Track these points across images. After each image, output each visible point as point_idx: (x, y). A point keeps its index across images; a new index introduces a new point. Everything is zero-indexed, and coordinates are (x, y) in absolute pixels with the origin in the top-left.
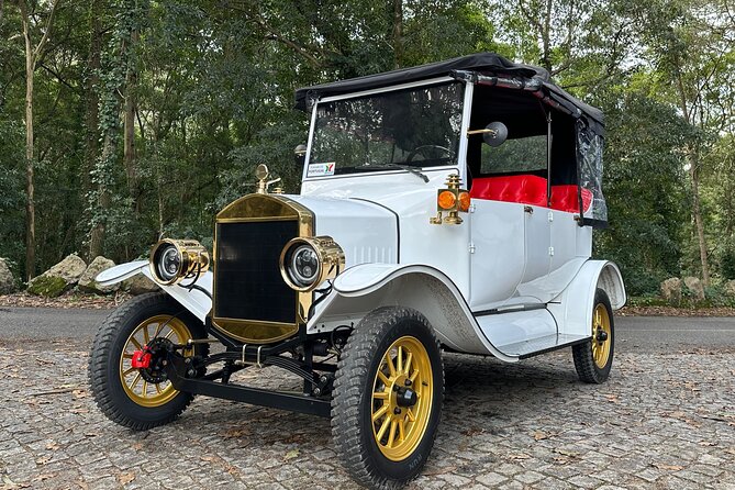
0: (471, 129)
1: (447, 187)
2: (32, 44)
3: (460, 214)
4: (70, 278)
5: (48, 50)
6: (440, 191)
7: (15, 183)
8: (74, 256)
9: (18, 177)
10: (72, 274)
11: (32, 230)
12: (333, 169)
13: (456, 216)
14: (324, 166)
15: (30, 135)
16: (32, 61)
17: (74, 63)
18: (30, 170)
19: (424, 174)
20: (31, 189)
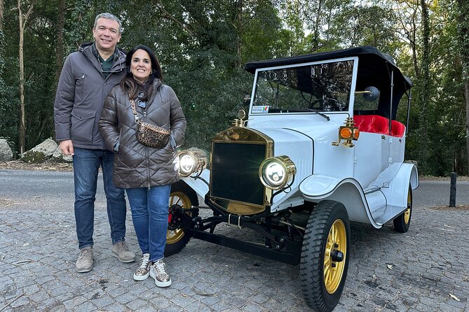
0: (357, 90)
1: (345, 125)
2: (23, 13)
3: (353, 141)
4: (47, 153)
5: (32, 18)
6: (342, 128)
7: (13, 94)
8: (50, 140)
9: (14, 90)
10: (49, 150)
11: (23, 121)
12: (268, 109)
13: (350, 143)
14: (262, 107)
15: (22, 66)
16: (23, 23)
17: (47, 26)
18: (22, 86)
19: (327, 115)
20: (22, 98)
